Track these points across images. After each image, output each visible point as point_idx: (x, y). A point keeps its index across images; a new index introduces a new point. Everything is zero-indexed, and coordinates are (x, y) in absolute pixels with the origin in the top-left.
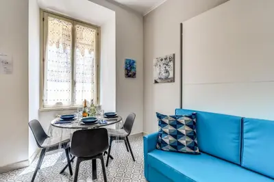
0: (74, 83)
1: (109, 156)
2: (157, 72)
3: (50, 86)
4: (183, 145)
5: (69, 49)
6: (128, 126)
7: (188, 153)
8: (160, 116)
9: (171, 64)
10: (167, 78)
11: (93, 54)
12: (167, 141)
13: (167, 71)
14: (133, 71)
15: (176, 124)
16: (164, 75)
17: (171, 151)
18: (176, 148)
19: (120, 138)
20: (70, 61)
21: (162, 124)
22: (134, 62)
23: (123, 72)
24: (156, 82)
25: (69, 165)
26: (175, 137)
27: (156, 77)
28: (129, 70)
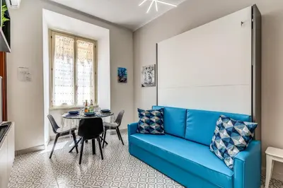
0: (76, 88)
1: (104, 142)
2: (143, 78)
3: (57, 89)
4: (153, 129)
6: (119, 120)
7: (156, 134)
8: (139, 111)
9: (153, 72)
10: (150, 83)
12: (143, 127)
13: (150, 78)
14: (124, 77)
15: (150, 115)
16: (148, 80)
17: (146, 133)
18: (149, 131)
19: (112, 128)
21: (141, 116)
22: (125, 70)
23: (116, 78)
24: (143, 86)
25: (76, 146)
26: (148, 124)
27: (143, 82)
28: (122, 77)
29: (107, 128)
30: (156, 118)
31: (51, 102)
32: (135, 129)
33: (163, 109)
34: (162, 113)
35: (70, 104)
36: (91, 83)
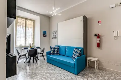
0: (26, 38)
1: (38, 59)
2: (53, 35)
3: (18, 39)
4: (55, 53)
5: (24, 28)
6: (43, 51)
7: (56, 55)
8: (51, 47)
9: (56, 33)
10: (55, 37)
11: (32, 29)
12: (52, 53)
13: (55, 35)
14: (45, 35)
15: (54, 48)
16: (55, 36)
18: (54, 54)
19: (41, 54)
20: (24, 31)
21: (51, 49)
22: (46, 32)
23: (42, 35)
24: (52, 38)
26: (54, 51)
27: (52, 36)
28: (44, 34)
29: (39, 53)
30: (56, 49)
31: (16, 44)
32: (49, 53)
33: (59, 47)
34: (59, 48)
35: (23, 45)
36: (32, 37)
